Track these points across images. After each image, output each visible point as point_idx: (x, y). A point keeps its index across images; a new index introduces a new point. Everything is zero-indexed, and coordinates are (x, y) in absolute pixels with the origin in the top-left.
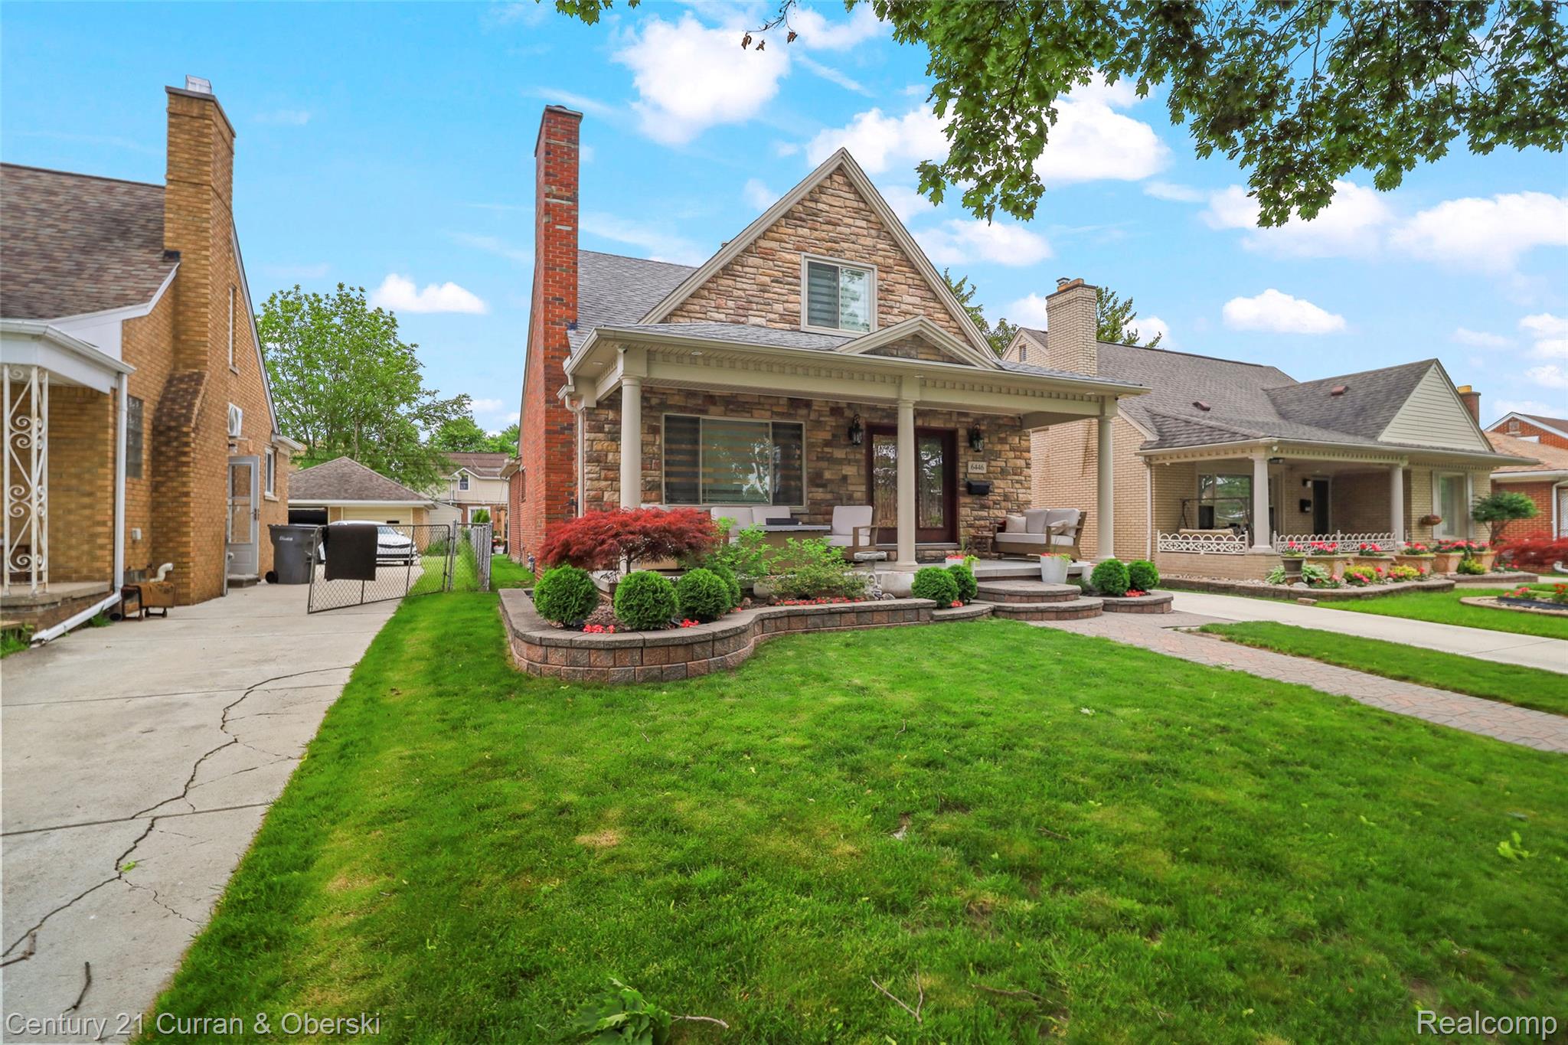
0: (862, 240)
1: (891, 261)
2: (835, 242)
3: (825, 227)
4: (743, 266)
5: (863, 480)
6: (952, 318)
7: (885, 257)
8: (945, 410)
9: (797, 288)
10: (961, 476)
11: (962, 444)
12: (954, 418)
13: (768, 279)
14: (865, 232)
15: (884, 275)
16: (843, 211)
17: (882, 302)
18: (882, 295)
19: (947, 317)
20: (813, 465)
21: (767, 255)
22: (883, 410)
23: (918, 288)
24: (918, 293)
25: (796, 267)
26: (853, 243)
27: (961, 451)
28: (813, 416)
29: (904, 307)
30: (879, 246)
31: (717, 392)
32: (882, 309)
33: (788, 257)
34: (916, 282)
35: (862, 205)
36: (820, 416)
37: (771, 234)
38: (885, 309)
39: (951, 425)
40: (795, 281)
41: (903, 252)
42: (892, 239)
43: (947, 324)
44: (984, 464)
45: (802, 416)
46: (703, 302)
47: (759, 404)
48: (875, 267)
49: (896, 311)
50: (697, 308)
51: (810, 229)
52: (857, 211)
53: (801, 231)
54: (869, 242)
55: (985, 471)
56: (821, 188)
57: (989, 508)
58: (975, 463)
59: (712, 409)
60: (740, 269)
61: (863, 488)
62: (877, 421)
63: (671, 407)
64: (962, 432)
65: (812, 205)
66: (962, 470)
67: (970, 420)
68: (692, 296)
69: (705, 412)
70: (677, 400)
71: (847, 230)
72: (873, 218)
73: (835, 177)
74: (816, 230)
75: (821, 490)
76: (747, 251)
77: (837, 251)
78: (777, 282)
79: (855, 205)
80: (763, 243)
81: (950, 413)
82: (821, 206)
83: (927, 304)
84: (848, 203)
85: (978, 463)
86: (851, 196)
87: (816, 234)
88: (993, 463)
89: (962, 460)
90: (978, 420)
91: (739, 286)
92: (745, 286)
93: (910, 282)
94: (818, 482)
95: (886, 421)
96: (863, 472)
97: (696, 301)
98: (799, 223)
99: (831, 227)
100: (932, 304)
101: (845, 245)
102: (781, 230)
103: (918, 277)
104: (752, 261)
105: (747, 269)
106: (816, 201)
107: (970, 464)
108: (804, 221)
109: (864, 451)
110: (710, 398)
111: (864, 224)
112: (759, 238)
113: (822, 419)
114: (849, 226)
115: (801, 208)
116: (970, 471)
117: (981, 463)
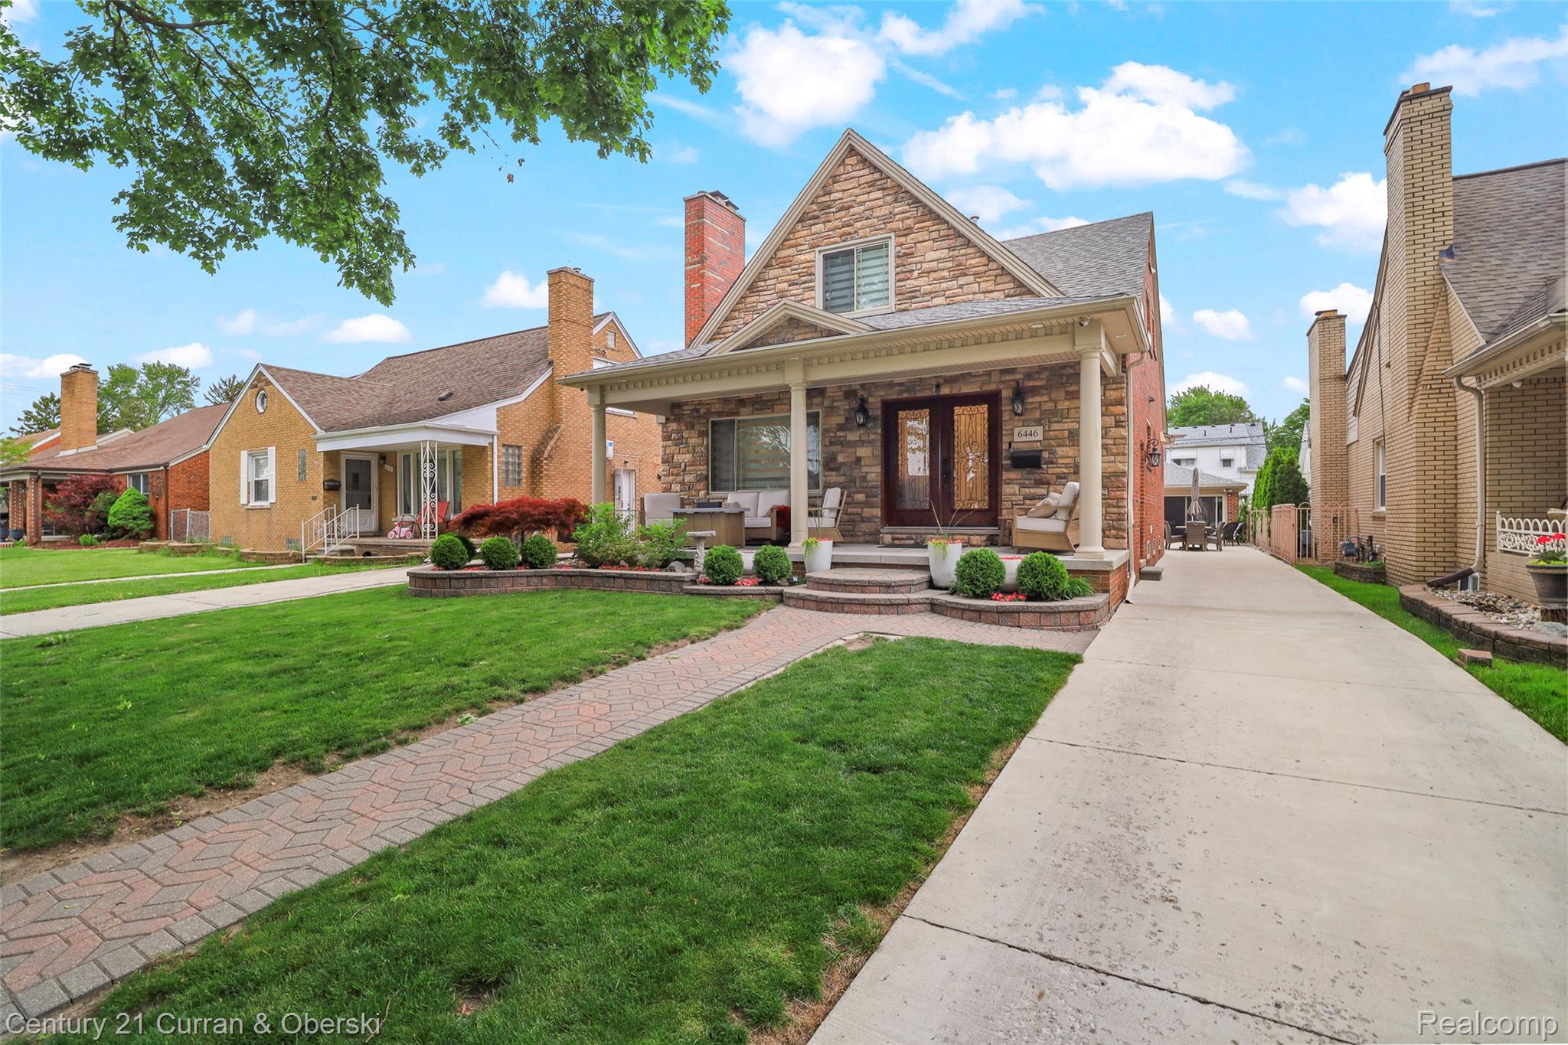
0: (877, 213)
1: (909, 222)
2: (848, 226)
3: (838, 215)
4: (765, 281)
5: (879, 461)
6: (990, 259)
7: (902, 220)
8: (981, 371)
9: (811, 284)
10: (1005, 446)
11: (1006, 407)
12: (995, 378)
13: (785, 285)
14: (880, 202)
15: (903, 239)
16: (857, 191)
17: (899, 269)
18: (899, 261)
19: (984, 260)
20: (827, 450)
21: (785, 263)
22: (901, 384)
23: (946, 237)
24: (945, 244)
25: (810, 264)
26: (867, 218)
27: (1006, 417)
28: (827, 403)
29: (925, 266)
30: (897, 210)
31: (744, 396)
32: (898, 277)
33: (802, 257)
34: (942, 233)
35: (877, 176)
36: (833, 401)
37: (787, 243)
38: (902, 276)
39: (992, 387)
40: (809, 278)
41: (925, 206)
42: (912, 196)
43: (986, 268)
44: (1039, 430)
45: (817, 405)
46: (735, 322)
47: (779, 399)
48: (893, 235)
49: (916, 274)
50: (730, 328)
51: (824, 223)
52: (872, 184)
53: (814, 229)
54: (885, 210)
55: (1040, 437)
56: (835, 178)
57: (1048, 483)
58: (1023, 430)
59: (743, 410)
60: (762, 283)
61: (878, 469)
62: (895, 397)
63: (712, 414)
64: (1006, 393)
65: (826, 198)
66: (1006, 439)
67: (1018, 377)
68: (726, 320)
69: (738, 414)
70: (717, 408)
71: (863, 208)
72: (889, 184)
73: (847, 161)
74: (830, 221)
75: (834, 473)
76: (768, 266)
77: (850, 234)
78: (793, 284)
79: (870, 178)
80: (781, 254)
81: (988, 374)
82: (833, 196)
83: (956, 253)
84: (862, 180)
85: (1029, 429)
86: (867, 171)
87: (829, 225)
88: (1055, 426)
89: (1006, 427)
90: (1029, 375)
91: (762, 299)
92: (766, 298)
93: (934, 235)
94: (832, 466)
95: (905, 395)
96: (878, 452)
97: (729, 323)
98: (812, 222)
99: (843, 213)
100: (962, 252)
101: (858, 225)
102: (798, 235)
103: (945, 226)
104: (772, 273)
105: (768, 282)
106: (829, 193)
107: (1016, 431)
108: (818, 217)
109: (879, 431)
110: (740, 402)
111: (879, 194)
112: (778, 250)
113: (835, 404)
114: (864, 203)
115: (814, 207)
116: (1016, 439)
117: (1033, 429)
